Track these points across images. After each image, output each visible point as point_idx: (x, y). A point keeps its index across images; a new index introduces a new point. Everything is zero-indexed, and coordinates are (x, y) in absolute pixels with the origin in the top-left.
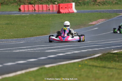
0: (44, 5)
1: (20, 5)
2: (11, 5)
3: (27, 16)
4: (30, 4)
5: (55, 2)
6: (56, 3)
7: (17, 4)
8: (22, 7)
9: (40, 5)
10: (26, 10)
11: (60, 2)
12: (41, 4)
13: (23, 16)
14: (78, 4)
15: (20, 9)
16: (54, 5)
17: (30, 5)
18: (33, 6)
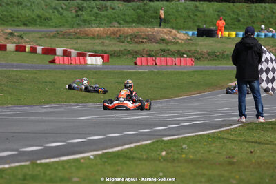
0: (168, 58)
1: (136, 58)
2: (124, 57)
3: (146, 72)
4: (150, 56)
5: (184, 54)
6: (185, 56)
7: (131, 57)
8: (138, 60)
9: (163, 58)
10: (143, 64)
11: (190, 54)
12: (164, 56)
13: (140, 73)
14: (215, 57)
15: (135, 64)
16: (182, 59)
17: (149, 58)
18: (154, 59)
